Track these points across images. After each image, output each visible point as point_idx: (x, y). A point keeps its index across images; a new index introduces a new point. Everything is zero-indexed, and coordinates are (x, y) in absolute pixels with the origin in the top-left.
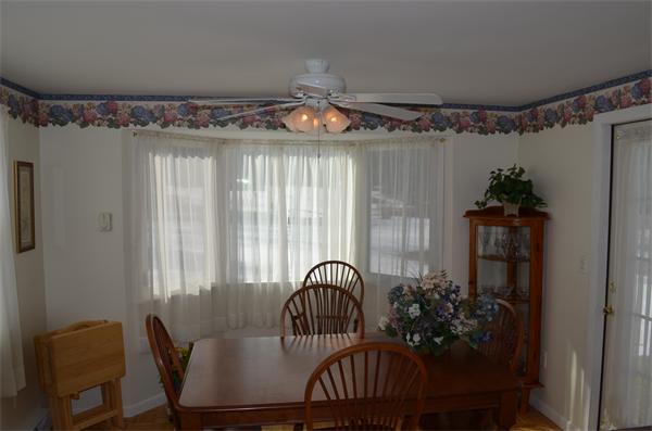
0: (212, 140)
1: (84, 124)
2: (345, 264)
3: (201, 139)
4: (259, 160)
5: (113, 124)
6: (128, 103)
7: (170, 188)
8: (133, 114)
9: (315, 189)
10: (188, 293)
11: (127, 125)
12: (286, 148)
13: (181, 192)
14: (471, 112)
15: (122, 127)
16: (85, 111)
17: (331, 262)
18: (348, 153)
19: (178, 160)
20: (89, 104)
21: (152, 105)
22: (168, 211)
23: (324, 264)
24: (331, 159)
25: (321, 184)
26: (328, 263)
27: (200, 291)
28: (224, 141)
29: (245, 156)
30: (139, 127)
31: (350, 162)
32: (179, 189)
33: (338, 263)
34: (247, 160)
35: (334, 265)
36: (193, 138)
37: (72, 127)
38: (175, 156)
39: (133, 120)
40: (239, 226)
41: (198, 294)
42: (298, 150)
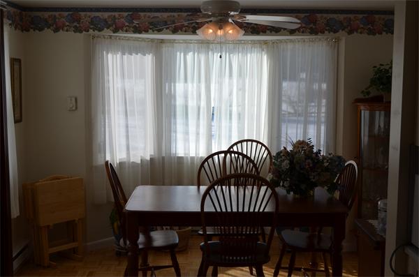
0: (152, 40)
1: (56, 30)
2: (258, 142)
3: (143, 40)
4: (190, 56)
5: (77, 30)
6: (88, 14)
7: (119, 80)
8: (92, 23)
9: (235, 80)
10: (131, 161)
11: (88, 31)
12: (211, 46)
13: (128, 85)
14: (361, 16)
15: (84, 32)
16: (57, 20)
17: (247, 141)
18: (263, 50)
19: (125, 57)
20: (60, 15)
21: (106, 15)
22: (118, 105)
23: (241, 142)
24: (249, 55)
25: (240, 74)
26: (244, 141)
27: (141, 160)
28: (162, 41)
29: (178, 53)
30: (96, 32)
31: (265, 58)
32: (126, 80)
33: (252, 141)
34: (180, 56)
35: (249, 143)
36: (137, 39)
37: (48, 32)
38: (123, 54)
39: (92, 26)
40: (172, 120)
41: (139, 162)
42: (221, 48)
